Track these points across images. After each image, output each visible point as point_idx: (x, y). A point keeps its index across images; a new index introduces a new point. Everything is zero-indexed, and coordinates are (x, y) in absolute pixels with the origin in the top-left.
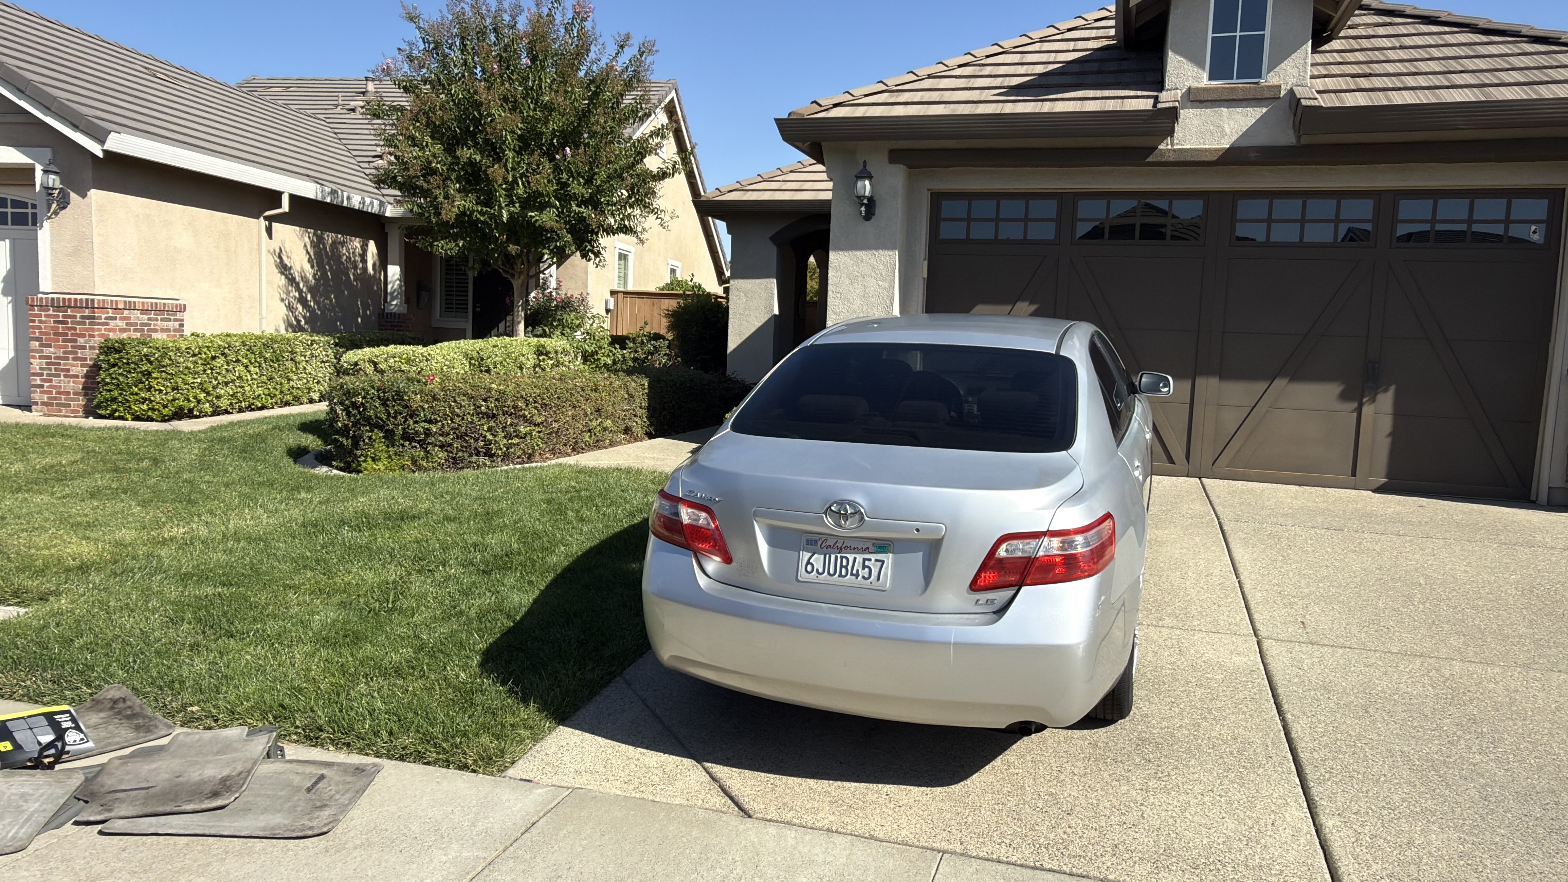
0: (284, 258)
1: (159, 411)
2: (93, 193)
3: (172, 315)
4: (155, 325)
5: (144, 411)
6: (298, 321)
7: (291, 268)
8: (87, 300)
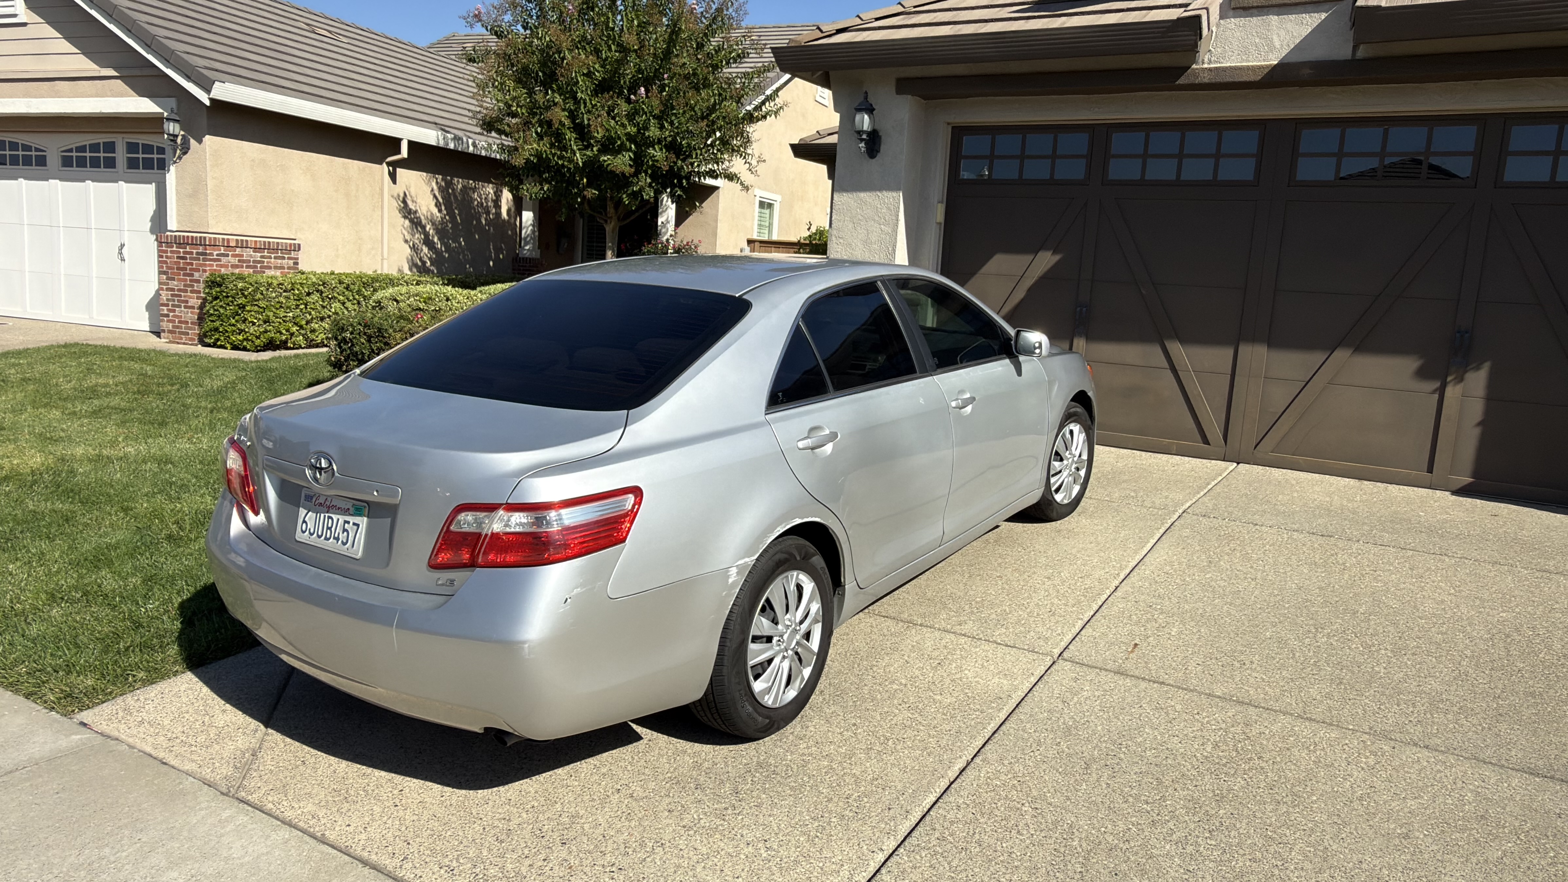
0: (409, 202)
1: (253, 342)
2: (208, 138)
3: (286, 254)
4: (268, 262)
5: (240, 341)
6: (424, 263)
7: (416, 212)
8: (201, 237)
